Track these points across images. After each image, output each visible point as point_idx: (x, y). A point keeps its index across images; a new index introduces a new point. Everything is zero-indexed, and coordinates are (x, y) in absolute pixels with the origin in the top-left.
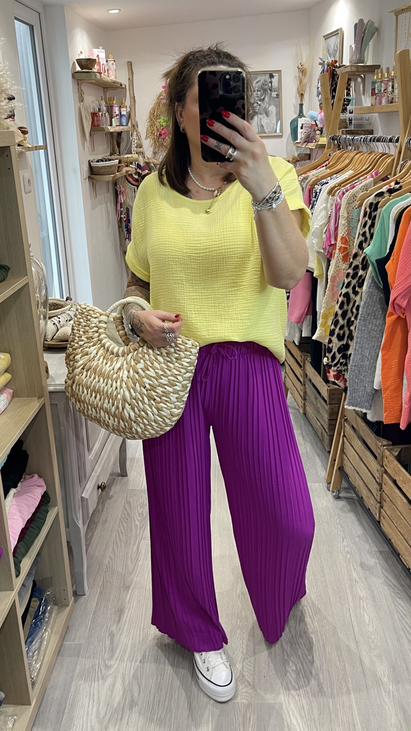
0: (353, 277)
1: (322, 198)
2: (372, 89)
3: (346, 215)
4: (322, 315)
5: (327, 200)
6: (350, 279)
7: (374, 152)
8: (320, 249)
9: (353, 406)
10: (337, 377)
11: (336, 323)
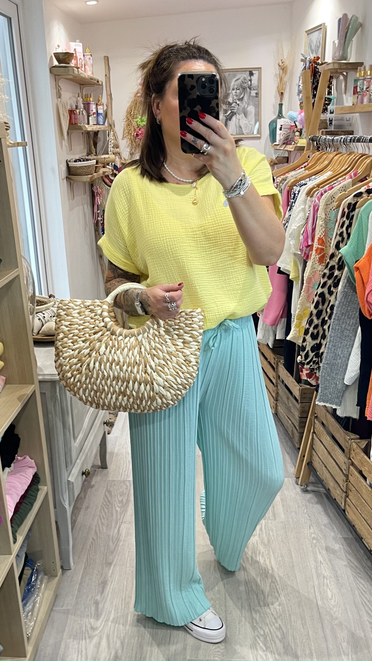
0: (329, 278)
1: (301, 199)
2: (354, 87)
3: (324, 216)
4: (297, 316)
5: (305, 202)
6: (326, 279)
7: (353, 152)
8: (297, 250)
9: (324, 402)
10: (309, 376)
11: (310, 322)
